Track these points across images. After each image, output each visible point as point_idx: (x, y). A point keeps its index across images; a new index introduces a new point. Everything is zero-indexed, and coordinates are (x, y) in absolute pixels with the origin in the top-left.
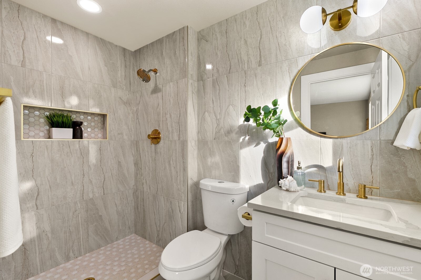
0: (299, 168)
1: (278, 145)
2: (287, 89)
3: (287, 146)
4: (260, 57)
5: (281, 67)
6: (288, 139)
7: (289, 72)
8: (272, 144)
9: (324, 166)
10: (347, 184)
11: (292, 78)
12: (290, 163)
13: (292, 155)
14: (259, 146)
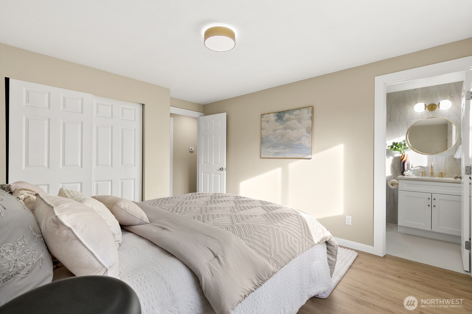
0: (412, 167)
1: (402, 158)
2: (406, 133)
3: (407, 158)
4: (390, 117)
5: (402, 123)
6: (407, 155)
7: (406, 126)
8: (397, 157)
9: (424, 166)
10: (435, 173)
11: (408, 128)
12: (408, 165)
13: (409, 162)
14: (389, 158)
